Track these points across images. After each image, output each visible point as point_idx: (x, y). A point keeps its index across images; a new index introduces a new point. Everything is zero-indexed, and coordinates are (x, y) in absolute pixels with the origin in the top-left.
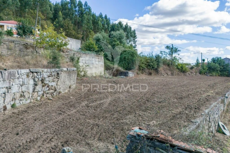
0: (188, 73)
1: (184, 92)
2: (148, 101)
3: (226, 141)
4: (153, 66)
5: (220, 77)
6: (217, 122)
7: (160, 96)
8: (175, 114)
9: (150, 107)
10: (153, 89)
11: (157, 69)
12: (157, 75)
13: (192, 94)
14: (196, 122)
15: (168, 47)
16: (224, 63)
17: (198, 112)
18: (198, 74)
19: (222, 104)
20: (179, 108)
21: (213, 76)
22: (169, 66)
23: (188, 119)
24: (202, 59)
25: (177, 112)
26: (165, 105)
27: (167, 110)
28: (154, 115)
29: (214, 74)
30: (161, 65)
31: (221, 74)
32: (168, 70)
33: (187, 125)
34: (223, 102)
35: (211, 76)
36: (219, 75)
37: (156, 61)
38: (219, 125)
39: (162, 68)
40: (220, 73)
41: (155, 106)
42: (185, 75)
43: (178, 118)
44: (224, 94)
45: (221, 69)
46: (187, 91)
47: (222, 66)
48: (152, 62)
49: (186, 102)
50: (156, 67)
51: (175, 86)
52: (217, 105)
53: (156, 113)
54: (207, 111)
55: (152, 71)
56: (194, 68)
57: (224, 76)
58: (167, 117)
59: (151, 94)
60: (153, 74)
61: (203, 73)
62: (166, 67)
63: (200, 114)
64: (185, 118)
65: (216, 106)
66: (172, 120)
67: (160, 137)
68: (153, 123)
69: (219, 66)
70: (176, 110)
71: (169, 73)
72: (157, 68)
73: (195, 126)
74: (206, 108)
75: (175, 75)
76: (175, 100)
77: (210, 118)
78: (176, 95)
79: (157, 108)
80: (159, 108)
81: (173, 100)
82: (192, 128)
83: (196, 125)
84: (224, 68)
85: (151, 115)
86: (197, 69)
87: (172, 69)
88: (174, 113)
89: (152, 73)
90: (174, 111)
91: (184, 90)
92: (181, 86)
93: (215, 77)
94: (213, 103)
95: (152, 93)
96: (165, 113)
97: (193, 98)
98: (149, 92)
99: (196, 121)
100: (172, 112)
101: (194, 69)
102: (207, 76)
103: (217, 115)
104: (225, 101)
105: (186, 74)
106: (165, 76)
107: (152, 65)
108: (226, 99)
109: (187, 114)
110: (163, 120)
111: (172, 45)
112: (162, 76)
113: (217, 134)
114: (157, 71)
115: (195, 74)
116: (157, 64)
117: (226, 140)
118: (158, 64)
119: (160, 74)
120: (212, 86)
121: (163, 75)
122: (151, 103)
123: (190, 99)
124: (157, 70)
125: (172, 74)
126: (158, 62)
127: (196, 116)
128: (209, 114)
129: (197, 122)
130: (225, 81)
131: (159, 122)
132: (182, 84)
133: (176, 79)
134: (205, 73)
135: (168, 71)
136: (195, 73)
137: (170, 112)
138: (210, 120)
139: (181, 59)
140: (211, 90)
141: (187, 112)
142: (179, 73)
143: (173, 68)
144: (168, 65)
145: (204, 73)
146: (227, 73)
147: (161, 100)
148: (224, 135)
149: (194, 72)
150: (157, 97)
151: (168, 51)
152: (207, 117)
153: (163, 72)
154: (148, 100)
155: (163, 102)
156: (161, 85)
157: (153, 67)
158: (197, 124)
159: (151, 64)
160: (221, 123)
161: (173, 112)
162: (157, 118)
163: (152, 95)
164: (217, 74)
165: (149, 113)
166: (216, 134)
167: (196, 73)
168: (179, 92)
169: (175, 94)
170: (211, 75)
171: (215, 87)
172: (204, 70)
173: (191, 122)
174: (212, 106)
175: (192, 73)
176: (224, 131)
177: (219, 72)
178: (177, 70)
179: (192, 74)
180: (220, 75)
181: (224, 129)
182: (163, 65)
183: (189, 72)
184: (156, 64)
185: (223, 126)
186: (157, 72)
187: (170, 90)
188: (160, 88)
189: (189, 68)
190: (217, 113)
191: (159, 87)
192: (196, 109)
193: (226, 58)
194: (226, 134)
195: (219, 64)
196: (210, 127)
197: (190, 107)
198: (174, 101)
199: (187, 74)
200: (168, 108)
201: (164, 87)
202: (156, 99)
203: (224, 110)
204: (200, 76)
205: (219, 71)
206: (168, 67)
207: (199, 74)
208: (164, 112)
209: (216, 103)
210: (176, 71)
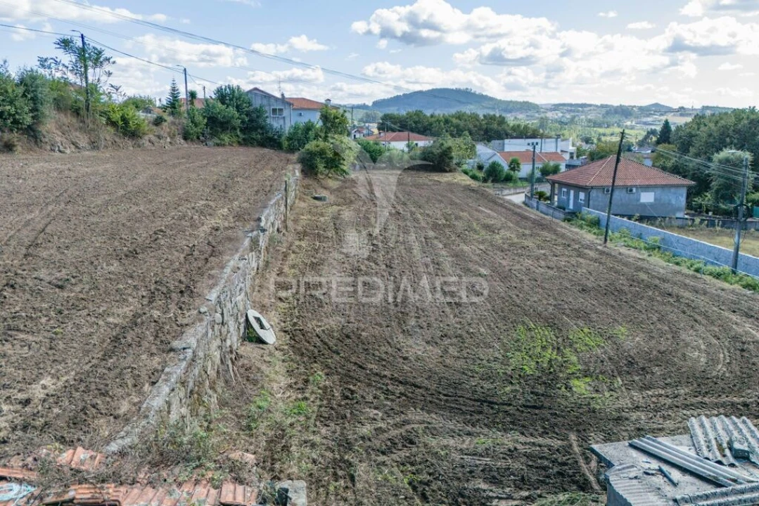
0: (146, 138)
1: (140, 221)
2: (12, 286)
3: (268, 365)
4: (17, 117)
5: (242, 149)
6: (242, 315)
7: (59, 256)
8: (118, 328)
9: (24, 314)
10: (27, 223)
11: (34, 126)
12: (35, 152)
13: (168, 231)
14: (184, 349)
15: (65, 44)
16: (250, 104)
17: (189, 305)
18: (179, 140)
19: (254, 253)
20: (130, 299)
21: (224, 145)
22: (78, 114)
23: (162, 341)
24: (188, 89)
25: (125, 317)
26: (81, 296)
27: (89, 318)
28: (43, 348)
29: (226, 138)
30: (48, 110)
31: (244, 139)
32: (76, 130)
33: (160, 368)
34: (255, 243)
35: (218, 145)
36: (239, 142)
37: (24, 96)
38: (247, 320)
39: (52, 123)
40: (242, 136)
41: (45, 305)
42: (139, 146)
43: (129, 345)
44: (257, 216)
45: (243, 122)
46: (151, 218)
47: (247, 115)
48: (11, 103)
49: (150, 265)
50: (28, 120)
51: (107, 197)
52: (241, 265)
53: (52, 339)
54: (213, 296)
55: (14, 137)
56: (165, 121)
57: (253, 145)
58: (91, 346)
59: (24, 251)
60: (19, 148)
61: (195, 137)
62: (67, 119)
63: (196, 312)
64: (152, 338)
65: (238, 268)
66: (110, 357)
67: (75, 501)
68: (44, 387)
69: (237, 115)
70: (120, 311)
71: (83, 141)
72: (34, 124)
73: (185, 363)
74: (211, 282)
75: (106, 147)
76: (115, 266)
77: (222, 314)
78: (116, 243)
79: (52, 314)
80: (60, 312)
81: (107, 265)
82: (175, 376)
83: (185, 359)
84: (251, 121)
85: (31, 353)
86: (173, 123)
87: (91, 126)
88: (116, 325)
89: (14, 146)
90: (113, 314)
91: (138, 215)
92: (128, 197)
93: (228, 149)
94: (229, 261)
95: (27, 243)
96: (85, 330)
97: (170, 247)
98: (13, 243)
99: (184, 345)
100: (108, 324)
101: (165, 124)
102: (206, 144)
103: (243, 294)
104: (261, 241)
105: (141, 142)
106: (68, 151)
107: (10, 115)
108: (261, 234)
109: (155, 321)
110: (78, 364)
111: (82, 37)
112: (57, 154)
113: (243, 348)
114: (32, 133)
115: (169, 140)
116: (31, 111)
117: (267, 359)
118: (34, 110)
119: (48, 148)
120: (223, 187)
121: (60, 151)
122: (28, 296)
123: (160, 252)
124: (34, 131)
125: (94, 145)
126: (34, 99)
127: (185, 321)
128: (220, 302)
129: (189, 348)
130: (256, 162)
131: (65, 379)
132: (130, 188)
133: (108, 166)
134: (201, 138)
135: (78, 134)
136: (171, 138)
137: (101, 322)
138: (223, 317)
139: (117, 90)
140: (221, 203)
141: (156, 313)
142: (117, 140)
143: (94, 123)
144: (77, 112)
145: (198, 138)
146: (259, 136)
147: (63, 274)
148: (261, 346)
149: (166, 135)
150: (49, 262)
151: (67, 58)
152: (216, 312)
153: (58, 139)
154: (12, 282)
155: (73, 281)
156: (57, 201)
157: (16, 122)
158: (189, 353)
159: (8, 108)
160: (252, 314)
161: (111, 320)
162: (54, 361)
163: (26, 256)
164: (235, 139)
165: (25, 344)
166: (242, 351)
167: (173, 137)
168: (123, 225)
169: (112, 237)
170: (219, 142)
171: (231, 192)
172: (196, 125)
173: (172, 350)
174: (228, 270)
175: (159, 137)
176: (261, 333)
177: (239, 133)
178: (109, 128)
179: (161, 141)
180: (242, 142)
181: (262, 327)
182: (54, 113)
183: (151, 136)
184: (26, 109)
185: (258, 320)
186: (35, 137)
187: (93, 219)
188: (54, 214)
189: (149, 123)
190: (241, 290)
191: (50, 208)
192: (181, 292)
193: (256, 89)
194: (268, 341)
195: (238, 107)
196: (225, 340)
197: (164, 290)
198: (112, 269)
199: (145, 141)
200: (90, 306)
201: (70, 210)
202: (43, 273)
203: (258, 269)
204: (186, 145)
205: (238, 130)
206: (74, 120)
207: (182, 141)
208: (78, 327)
209: (237, 257)
210: (108, 134)
